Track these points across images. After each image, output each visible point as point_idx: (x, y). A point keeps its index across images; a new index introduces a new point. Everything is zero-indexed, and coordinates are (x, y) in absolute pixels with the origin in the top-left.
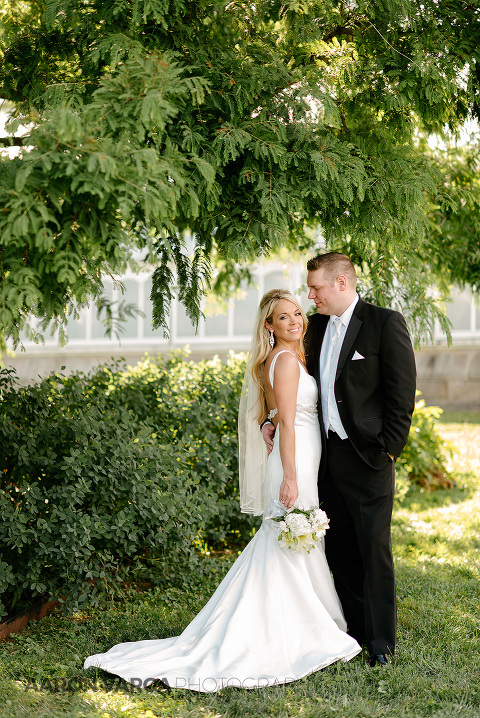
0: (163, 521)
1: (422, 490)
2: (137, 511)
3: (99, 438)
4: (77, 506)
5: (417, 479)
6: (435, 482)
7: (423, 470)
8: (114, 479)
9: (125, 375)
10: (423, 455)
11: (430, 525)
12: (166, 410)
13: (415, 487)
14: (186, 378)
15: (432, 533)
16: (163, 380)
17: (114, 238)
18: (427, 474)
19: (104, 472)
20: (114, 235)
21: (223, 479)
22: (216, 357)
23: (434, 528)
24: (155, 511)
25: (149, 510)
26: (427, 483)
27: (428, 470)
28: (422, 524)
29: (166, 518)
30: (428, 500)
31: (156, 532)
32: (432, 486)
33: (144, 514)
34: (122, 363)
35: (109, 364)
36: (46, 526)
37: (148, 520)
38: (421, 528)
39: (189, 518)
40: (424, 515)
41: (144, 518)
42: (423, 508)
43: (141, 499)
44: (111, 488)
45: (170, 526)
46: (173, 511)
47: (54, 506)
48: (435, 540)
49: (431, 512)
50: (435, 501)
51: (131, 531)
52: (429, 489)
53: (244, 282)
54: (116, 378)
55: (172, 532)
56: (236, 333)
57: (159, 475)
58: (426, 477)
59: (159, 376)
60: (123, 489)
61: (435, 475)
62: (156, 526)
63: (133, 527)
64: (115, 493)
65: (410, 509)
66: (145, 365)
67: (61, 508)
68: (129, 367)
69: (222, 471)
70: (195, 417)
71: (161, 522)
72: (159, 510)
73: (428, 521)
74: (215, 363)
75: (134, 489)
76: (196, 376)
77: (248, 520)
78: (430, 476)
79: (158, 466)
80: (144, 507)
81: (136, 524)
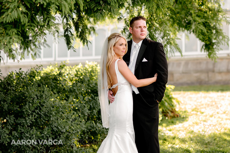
0: (63, 132)
1: (167, 118)
2: (52, 128)
3: (36, 99)
4: (28, 126)
5: (164, 114)
6: (172, 114)
7: (167, 110)
8: (43, 115)
9: (42, 72)
10: (166, 104)
11: (171, 132)
12: (62, 87)
13: (164, 117)
14: (69, 73)
15: (172, 135)
16: (60, 74)
17: (49, 18)
18: (169, 111)
19: (39, 113)
20: (49, 16)
21: (86, 114)
22: (80, 64)
23: (173, 133)
24: (60, 128)
25: (57, 128)
26: (169, 115)
27: (169, 110)
28: (168, 132)
29: (64, 131)
30: (169, 122)
31: (60, 137)
32: (171, 116)
33: (55, 129)
34: (42, 67)
35: (36, 68)
36: (16, 134)
37: (57, 132)
38: (168, 133)
39: (73, 131)
40: (168, 128)
41: (55, 131)
42: (167, 125)
43: (54, 123)
44: (42, 119)
45: (66, 134)
46: (67, 127)
47: (19, 126)
48: (174, 138)
49: (172, 127)
50: (172, 122)
51: (49, 136)
52: (170, 118)
53: (92, 32)
54: (38, 73)
55: (67, 137)
56: (96, 55)
57: (61, 113)
58: (168, 113)
59: (58, 72)
60: (47, 119)
61: (172, 112)
62: (60, 134)
63: (51, 135)
64: (43, 121)
65: (162, 126)
66: (51, 68)
67: (21, 127)
68: (44, 69)
69: (86, 111)
70: (75, 90)
71: (62, 132)
72: (61, 127)
73: (170, 130)
74: (80, 66)
75: (51, 118)
76: (73, 72)
77: (96, 131)
78: (170, 113)
79: (61, 109)
80: (55, 126)
81: (52, 133)
